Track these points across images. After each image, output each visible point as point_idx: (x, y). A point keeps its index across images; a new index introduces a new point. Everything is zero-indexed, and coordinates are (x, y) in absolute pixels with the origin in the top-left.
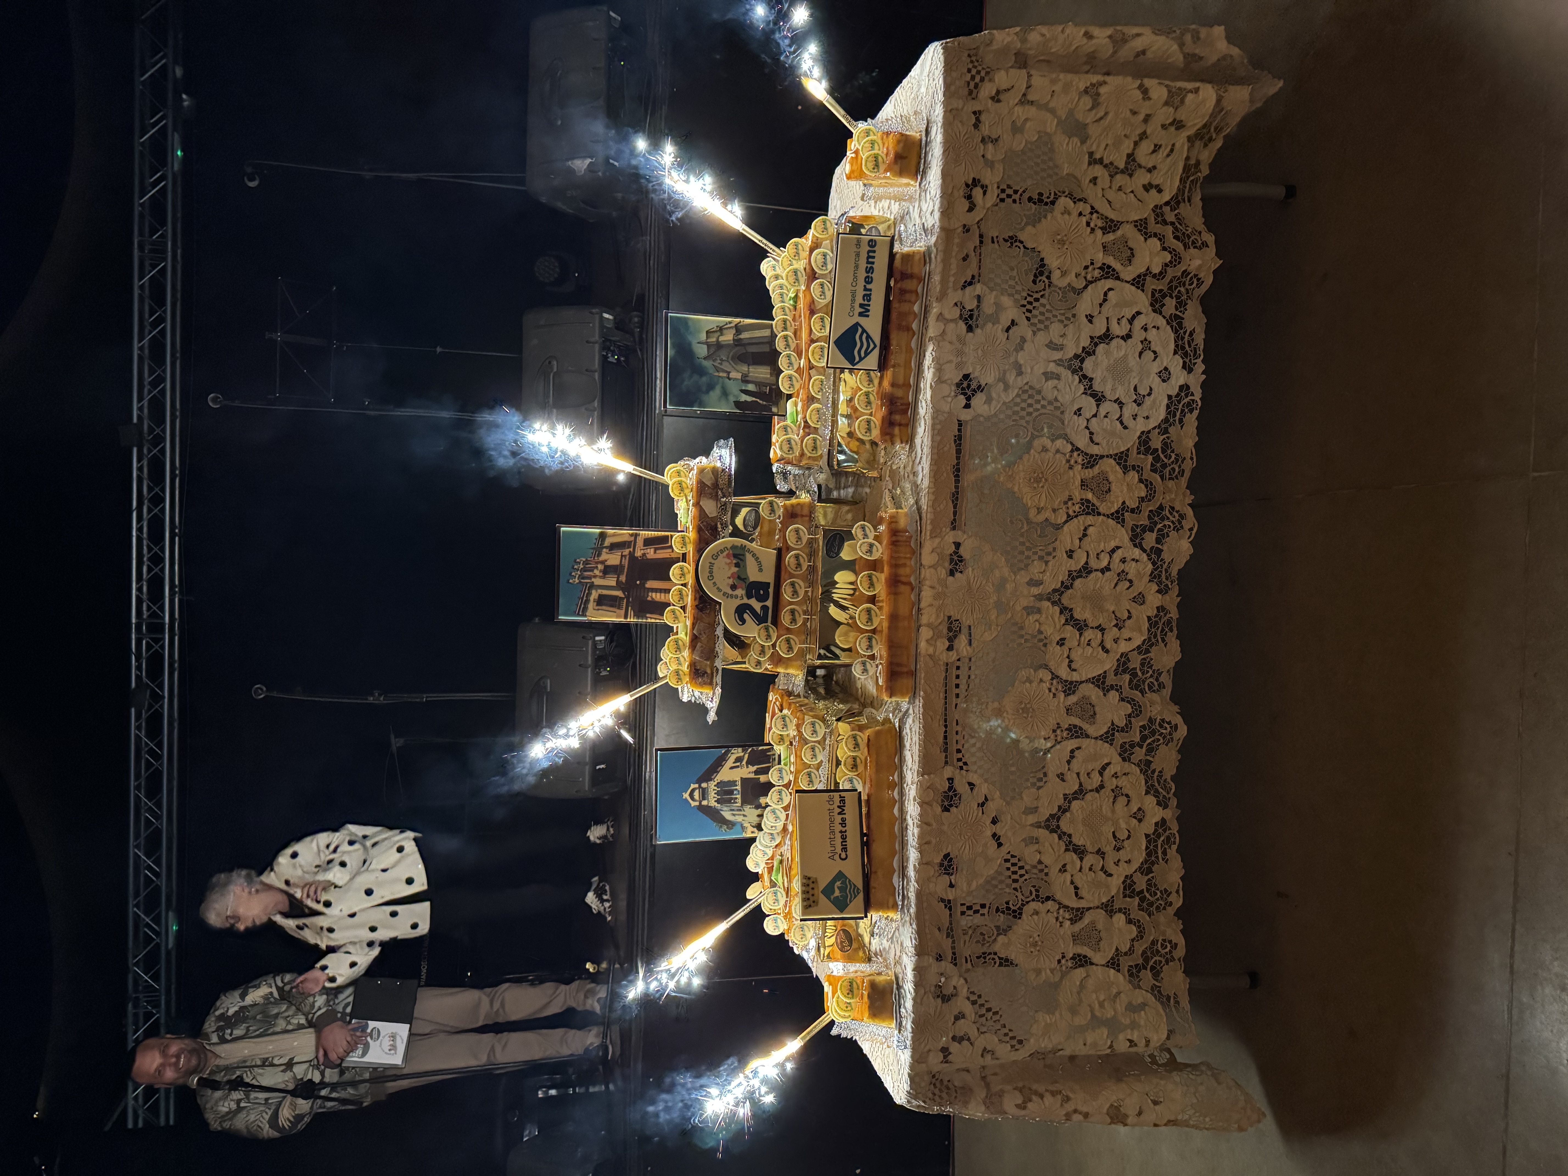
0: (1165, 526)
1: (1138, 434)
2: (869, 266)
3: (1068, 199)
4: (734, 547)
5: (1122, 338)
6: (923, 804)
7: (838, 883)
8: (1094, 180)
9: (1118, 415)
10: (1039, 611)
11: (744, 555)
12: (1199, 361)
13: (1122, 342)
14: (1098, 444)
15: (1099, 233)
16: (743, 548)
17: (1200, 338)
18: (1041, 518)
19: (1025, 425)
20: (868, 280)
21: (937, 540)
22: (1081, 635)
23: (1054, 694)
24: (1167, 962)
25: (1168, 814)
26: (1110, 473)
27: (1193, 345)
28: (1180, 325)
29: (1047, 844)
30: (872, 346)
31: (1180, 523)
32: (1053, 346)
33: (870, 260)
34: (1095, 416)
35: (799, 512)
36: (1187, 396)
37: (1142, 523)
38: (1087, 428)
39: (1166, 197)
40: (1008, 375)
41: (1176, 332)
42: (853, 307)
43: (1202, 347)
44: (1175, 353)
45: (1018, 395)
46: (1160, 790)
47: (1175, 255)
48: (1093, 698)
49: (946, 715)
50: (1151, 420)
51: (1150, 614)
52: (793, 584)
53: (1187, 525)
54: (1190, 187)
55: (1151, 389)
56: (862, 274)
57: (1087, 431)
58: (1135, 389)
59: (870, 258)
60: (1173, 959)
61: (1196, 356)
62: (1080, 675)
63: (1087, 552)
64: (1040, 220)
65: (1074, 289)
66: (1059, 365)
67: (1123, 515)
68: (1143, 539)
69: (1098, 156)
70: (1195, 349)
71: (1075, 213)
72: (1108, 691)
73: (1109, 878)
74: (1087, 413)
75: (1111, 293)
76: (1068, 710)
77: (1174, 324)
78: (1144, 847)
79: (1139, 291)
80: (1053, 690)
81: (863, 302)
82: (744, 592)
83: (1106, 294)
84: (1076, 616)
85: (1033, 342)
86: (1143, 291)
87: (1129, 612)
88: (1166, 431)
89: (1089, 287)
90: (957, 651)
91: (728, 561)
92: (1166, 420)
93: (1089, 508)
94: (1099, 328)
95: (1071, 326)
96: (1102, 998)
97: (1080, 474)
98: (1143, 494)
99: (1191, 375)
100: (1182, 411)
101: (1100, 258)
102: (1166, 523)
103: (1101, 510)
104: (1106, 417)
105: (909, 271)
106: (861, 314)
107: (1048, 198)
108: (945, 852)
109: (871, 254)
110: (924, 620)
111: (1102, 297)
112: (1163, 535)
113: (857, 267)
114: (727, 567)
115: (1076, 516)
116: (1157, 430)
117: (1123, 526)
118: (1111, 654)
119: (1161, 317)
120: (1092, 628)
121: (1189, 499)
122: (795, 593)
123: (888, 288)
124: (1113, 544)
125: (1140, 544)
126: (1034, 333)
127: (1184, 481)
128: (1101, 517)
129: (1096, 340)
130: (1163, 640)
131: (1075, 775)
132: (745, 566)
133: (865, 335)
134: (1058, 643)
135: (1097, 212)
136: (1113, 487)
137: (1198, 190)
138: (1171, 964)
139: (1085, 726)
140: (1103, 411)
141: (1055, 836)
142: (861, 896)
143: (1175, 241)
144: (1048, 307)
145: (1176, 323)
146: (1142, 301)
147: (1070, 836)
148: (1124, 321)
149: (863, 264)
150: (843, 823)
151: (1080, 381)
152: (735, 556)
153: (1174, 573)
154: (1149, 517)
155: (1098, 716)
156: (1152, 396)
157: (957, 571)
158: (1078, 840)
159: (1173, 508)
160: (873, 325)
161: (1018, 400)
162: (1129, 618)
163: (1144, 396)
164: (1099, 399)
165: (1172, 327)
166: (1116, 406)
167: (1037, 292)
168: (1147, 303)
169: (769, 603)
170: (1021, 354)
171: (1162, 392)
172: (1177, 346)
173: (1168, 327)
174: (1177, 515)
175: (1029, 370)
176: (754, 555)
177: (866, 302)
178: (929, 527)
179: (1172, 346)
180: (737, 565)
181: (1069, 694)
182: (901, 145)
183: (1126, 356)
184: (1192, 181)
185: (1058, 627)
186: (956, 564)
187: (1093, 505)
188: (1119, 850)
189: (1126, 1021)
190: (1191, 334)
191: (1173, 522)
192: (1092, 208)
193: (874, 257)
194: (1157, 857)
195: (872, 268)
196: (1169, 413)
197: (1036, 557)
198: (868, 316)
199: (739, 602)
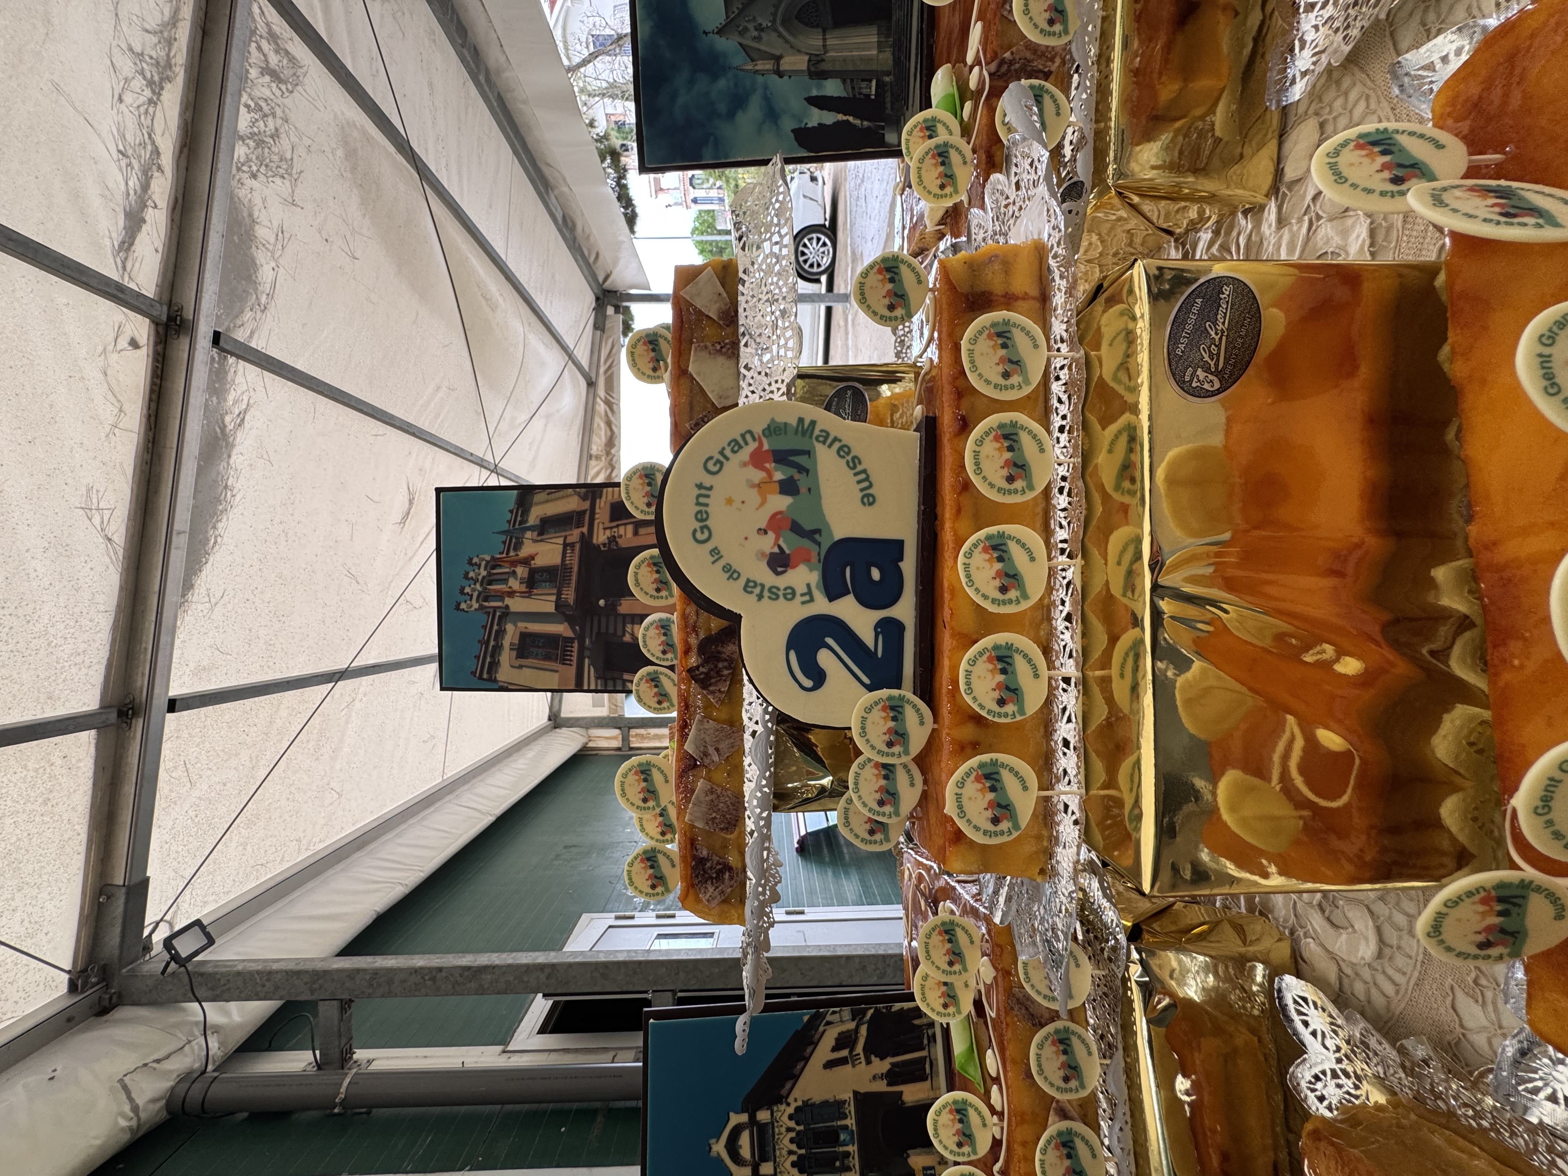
4: (775, 430)
11: (809, 453)
16: (806, 428)
82: (814, 578)
132: (816, 494)
176: (843, 450)
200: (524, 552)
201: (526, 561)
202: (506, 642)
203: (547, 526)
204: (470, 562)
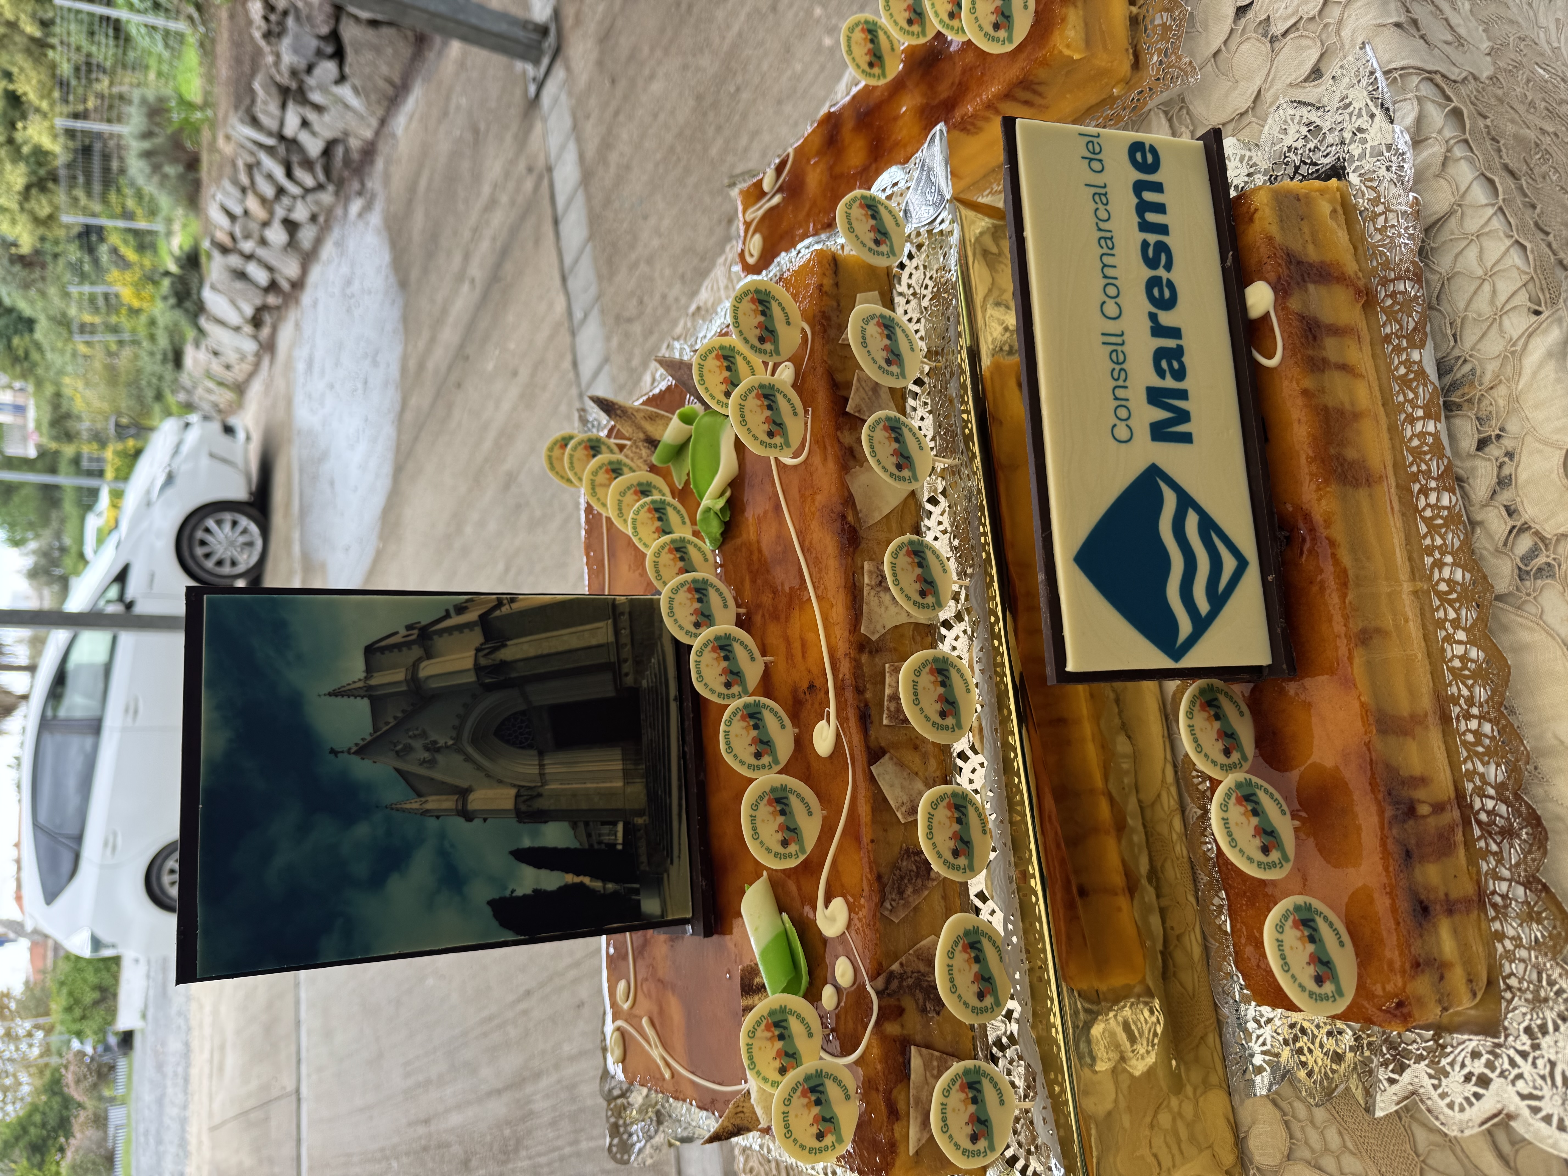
2: (1152, 238)
20: (1160, 295)
30: (1229, 564)
33: (1151, 217)
42: (1121, 403)
81: (1156, 382)
106: (1160, 432)
109: (1148, 196)
113: (1107, 240)
133: (1192, 521)
177: (1169, 383)
193: (1160, 208)
195: (1162, 247)
198: (1187, 438)
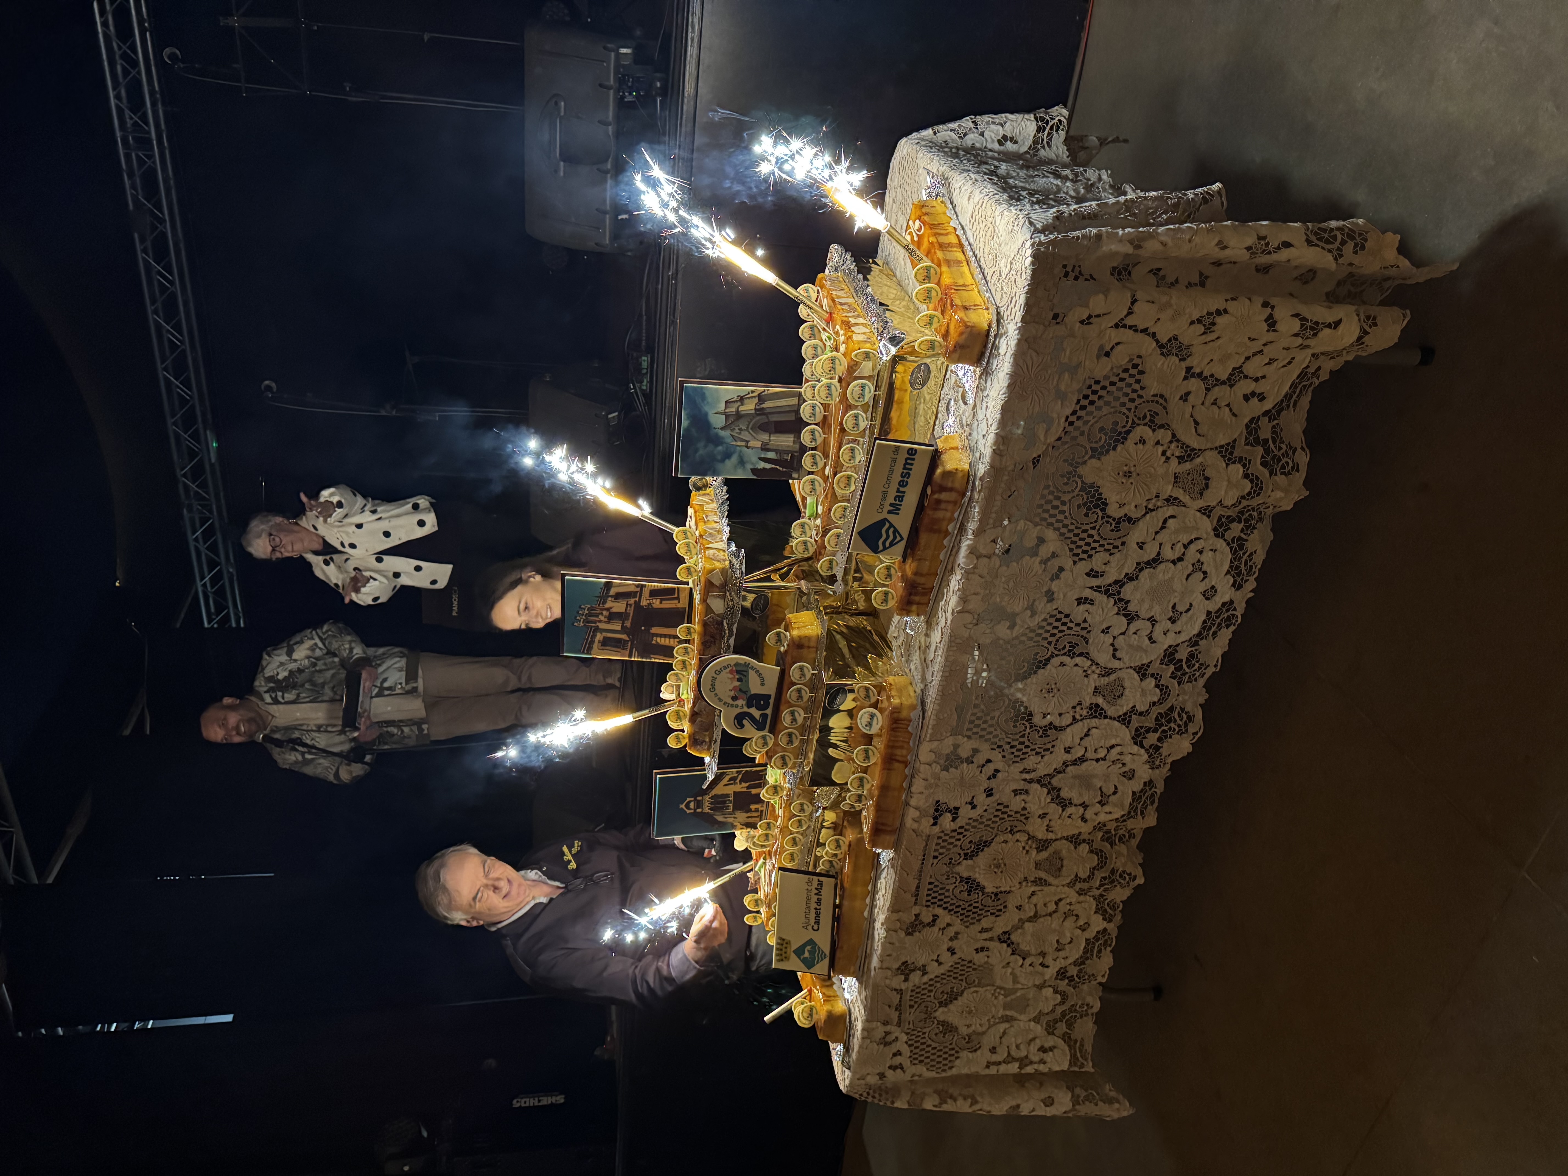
0: (1170, 729)
1: (1166, 647)
2: (905, 471)
3: (1147, 428)
4: (737, 664)
5: (1174, 562)
6: (890, 929)
7: (809, 948)
8: (1185, 397)
9: (1149, 632)
10: (1027, 792)
11: (747, 671)
12: (1252, 578)
13: (1172, 565)
14: (1119, 659)
15: (1174, 462)
16: (747, 665)
17: (1259, 559)
18: (1045, 722)
19: (1046, 645)
20: (903, 484)
21: (936, 743)
22: (1063, 811)
23: (1027, 851)
24: (1081, 1017)
25: (1112, 927)
26: (1126, 680)
27: (1250, 564)
28: (1241, 547)
29: (995, 951)
30: (898, 538)
31: (1186, 725)
32: (1092, 574)
34: (1123, 634)
35: (806, 644)
36: (1227, 611)
37: (1147, 724)
38: (1112, 645)
39: (1268, 405)
40: (1037, 603)
41: (1234, 552)
42: (882, 506)
43: (1259, 566)
44: (1228, 572)
45: (1045, 620)
46: (1109, 910)
47: (1257, 485)
48: (1064, 851)
49: (921, 871)
50: (1183, 634)
51: (1135, 790)
52: (792, 713)
53: (1192, 729)
54: (1301, 391)
55: (1191, 605)
56: (897, 478)
57: (1112, 648)
58: (1174, 607)
59: (908, 465)
60: (1087, 1015)
61: (1249, 574)
62: (1056, 834)
63: (1086, 748)
64: (1108, 451)
65: (1129, 520)
66: (1095, 591)
67: (1130, 717)
68: (1145, 738)
69: (1198, 370)
70: (1251, 567)
71: (1151, 442)
72: (1079, 844)
73: (1046, 969)
74: (1115, 631)
75: (1171, 521)
76: (1037, 864)
77: (1235, 545)
78: (1082, 948)
79: (1205, 517)
80: (1027, 848)
81: (893, 502)
82: (744, 703)
83: (1165, 521)
84: (1063, 794)
85: (1072, 571)
86: (1209, 517)
87: (1116, 787)
88: (1196, 643)
89: (1148, 516)
90: (941, 826)
91: (731, 676)
92: (1199, 634)
93: (1096, 712)
94: (1150, 552)
95: (1118, 555)
96: (1019, 1041)
97: (1095, 681)
98: (1156, 699)
99: (1238, 592)
100: (1220, 624)
101: (1169, 490)
102: (1173, 725)
103: (1109, 713)
104: (1135, 633)
105: (950, 485)
106: (889, 512)
107: (1124, 427)
108: (904, 960)
109: (909, 461)
110: (913, 802)
111: (1160, 524)
112: (1166, 737)
114: (729, 681)
115: (1081, 720)
116: (1187, 643)
117: (1127, 727)
118: (1089, 823)
119: (1221, 541)
120: (1076, 805)
121: (1203, 697)
122: (794, 720)
123: (923, 493)
124: (1113, 742)
125: (1141, 742)
126: (1075, 562)
127: (1202, 682)
128: (1107, 721)
129: (1143, 565)
130: (1142, 813)
131: (1032, 906)
132: (747, 681)
133: (892, 530)
134: (1039, 817)
135: (1178, 441)
136: (1127, 692)
137: (1310, 394)
138: (1085, 1018)
139: (1050, 879)
140: (1133, 628)
141: (1005, 945)
142: (826, 961)
143: (1261, 467)
144: (1096, 538)
145: (1238, 546)
146: (1206, 525)
147: (1018, 944)
148: (1179, 546)
149: (899, 469)
150: (819, 902)
151: (1115, 603)
152: (738, 672)
153: (1170, 760)
154: (1157, 719)
155: (1064, 868)
156: (1191, 612)
157: (951, 766)
158: (1024, 947)
159: (1182, 709)
160: (903, 522)
161: (1044, 624)
162: (1115, 793)
163: (1181, 613)
164: (1131, 617)
165: (1231, 548)
166: (1149, 624)
167: (1087, 524)
168: (1210, 529)
169: (769, 711)
170: (1056, 582)
171: (1202, 608)
172: (1231, 567)
173: (1228, 548)
174: (1185, 716)
175: (1062, 596)
176: (757, 672)
177: (897, 502)
178: (930, 731)
179: (1226, 567)
180: (739, 680)
181: (1041, 851)
182: (964, 336)
183: (1172, 578)
184: (1305, 386)
185: (1043, 804)
186: (952, 761)
187: (1102, 709)
188: (1059, 950)
189: (1036, 1059)
190: (1251, 554)
191: (1179, 726)
192: (1174, 435)
193: (912, 464)
194: (1092, 955)
195: (908, 473)
196: (1204, 628)
197: (1034, 753)
198: (898, 513)
199: (738, 710)
200: (607, 606)
201: (608, 609)
202: (597, 640)
203: (618, 596)
204: (580, 607)
